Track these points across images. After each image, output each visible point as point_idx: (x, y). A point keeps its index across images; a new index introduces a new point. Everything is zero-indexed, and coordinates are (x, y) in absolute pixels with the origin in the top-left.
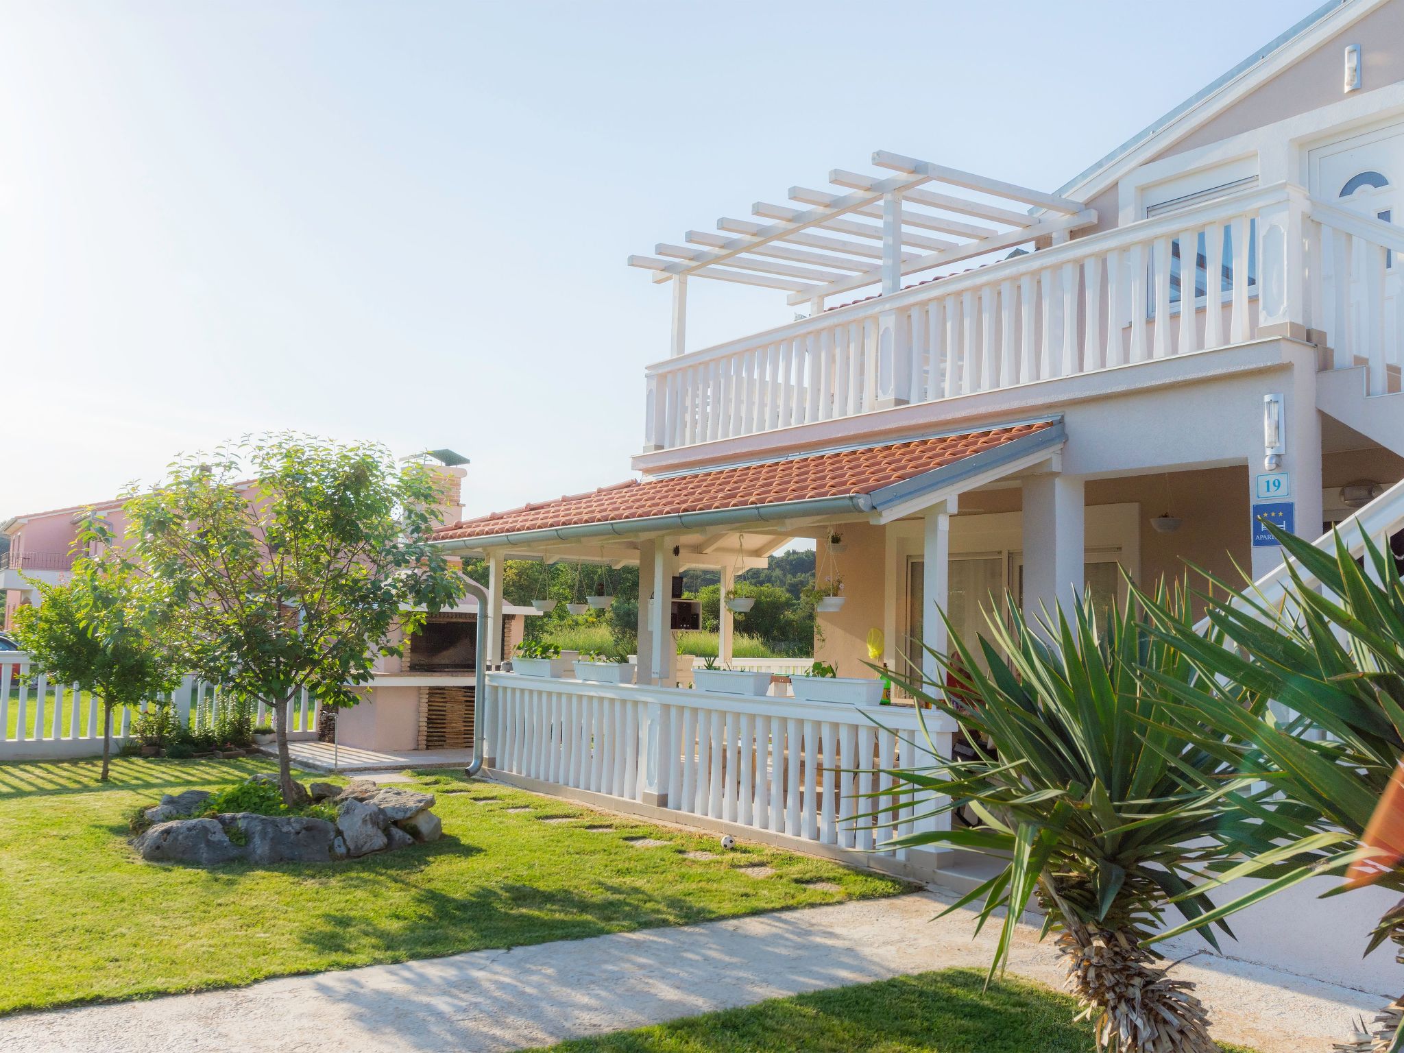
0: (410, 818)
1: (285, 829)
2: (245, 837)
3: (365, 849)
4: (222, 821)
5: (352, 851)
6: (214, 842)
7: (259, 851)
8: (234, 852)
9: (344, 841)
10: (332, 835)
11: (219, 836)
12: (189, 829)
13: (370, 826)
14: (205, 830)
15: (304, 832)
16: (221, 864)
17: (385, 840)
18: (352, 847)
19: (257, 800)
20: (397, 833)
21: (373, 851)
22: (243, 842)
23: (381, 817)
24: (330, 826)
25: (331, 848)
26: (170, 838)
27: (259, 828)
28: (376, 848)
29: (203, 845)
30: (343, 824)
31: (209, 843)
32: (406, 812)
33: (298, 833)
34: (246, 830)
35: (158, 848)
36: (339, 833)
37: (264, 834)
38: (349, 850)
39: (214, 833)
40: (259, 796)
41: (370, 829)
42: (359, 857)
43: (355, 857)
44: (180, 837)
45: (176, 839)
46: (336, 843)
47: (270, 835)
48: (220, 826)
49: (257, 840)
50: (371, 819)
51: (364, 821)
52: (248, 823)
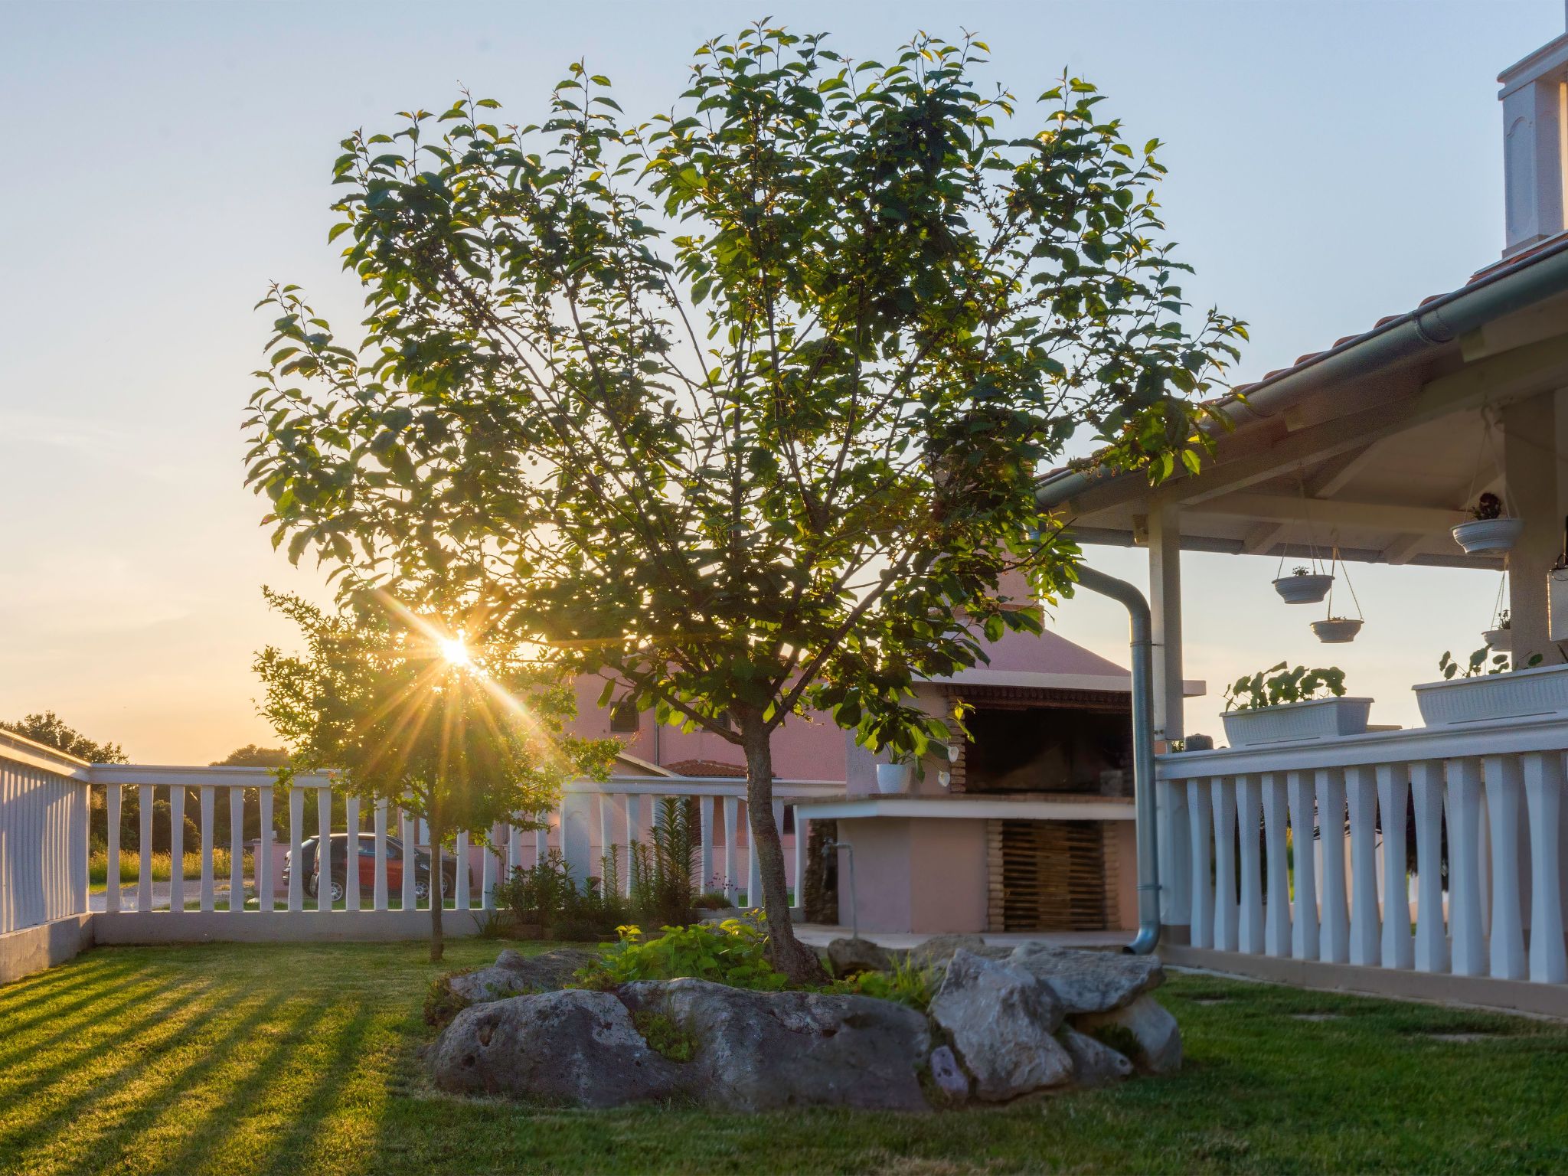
0: (1115, 1009)
1: (793, 1022)
2: (689, 1039)
3: (1017, 1080)
4: (629, 1000)
5: (982, 1087)
6: (607, 1049)
7: (729, 1076)
8: (661, 1077)
9: (959, 1058)
10: (923, 1041)
11: (621, 1034)
12: (542, 1015)
13: (1024, 1021)
14: (584, 1018)
15: (844, 1029)
16: (629, 1107)
17: (1068, 1061)
18: (982, 1075)
19: (713, 963)
20: (1091, 1048)
21: (1039, 1088)
22: (684, 1052)
23: (1047, 999)
24: (915, 1017)
25: (925, 1075)
26: (498, 1037)
27: (724, 1015)
28: (1046, 1080)
29: (579, 1056)
30: (950, 1012)
31: (593, 1050)
32: (1104, 994)
33: (829, 1033)
34: (691, 1020)
35: (469, 1060)
36: (942, 1036)
37: (738, 1030)
38: (973, 1081)
39: (608, 1026)
40: (716, 956)
41: (1023, 1028)
42: (1003, 1102)
43: (991, 1103)
44: (522, 1034)
45: (511, 1039)
46: (936, 1062)
47: (757, 1035)
48: (622, 1010)
49: (721, 1047)
50: (1025, 1002)
51: (1008, 1007)
52: (695, 1004)
